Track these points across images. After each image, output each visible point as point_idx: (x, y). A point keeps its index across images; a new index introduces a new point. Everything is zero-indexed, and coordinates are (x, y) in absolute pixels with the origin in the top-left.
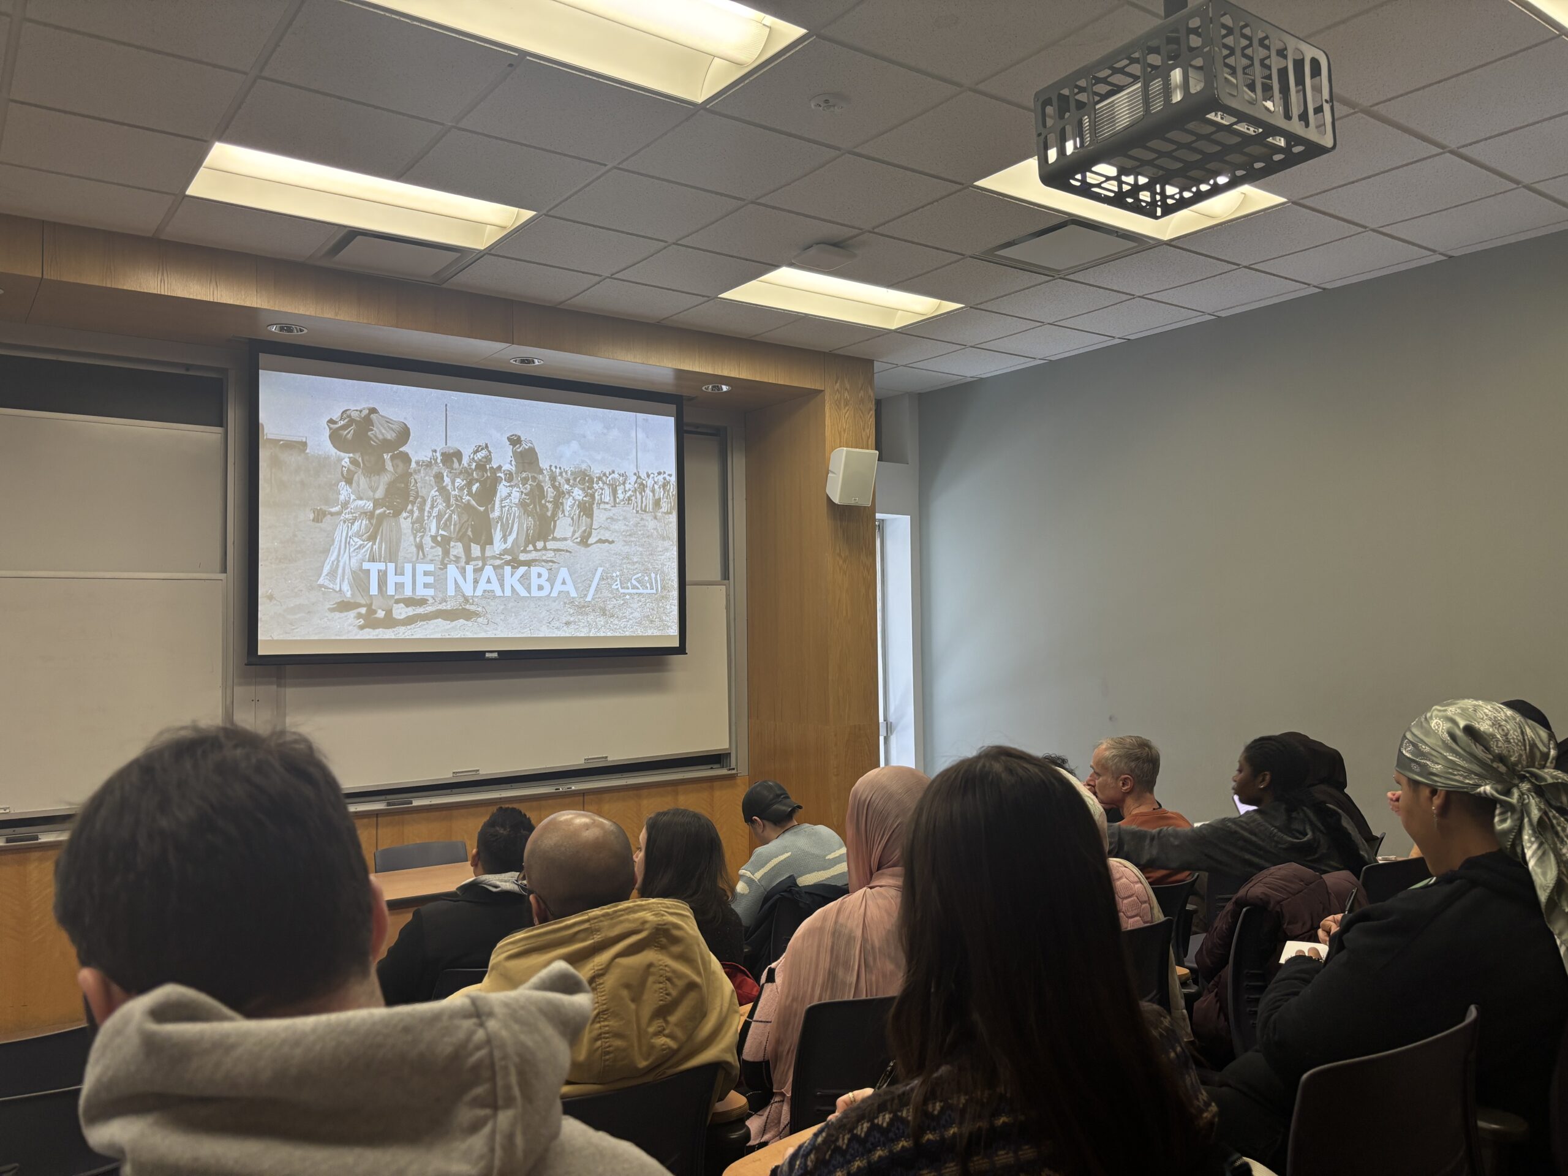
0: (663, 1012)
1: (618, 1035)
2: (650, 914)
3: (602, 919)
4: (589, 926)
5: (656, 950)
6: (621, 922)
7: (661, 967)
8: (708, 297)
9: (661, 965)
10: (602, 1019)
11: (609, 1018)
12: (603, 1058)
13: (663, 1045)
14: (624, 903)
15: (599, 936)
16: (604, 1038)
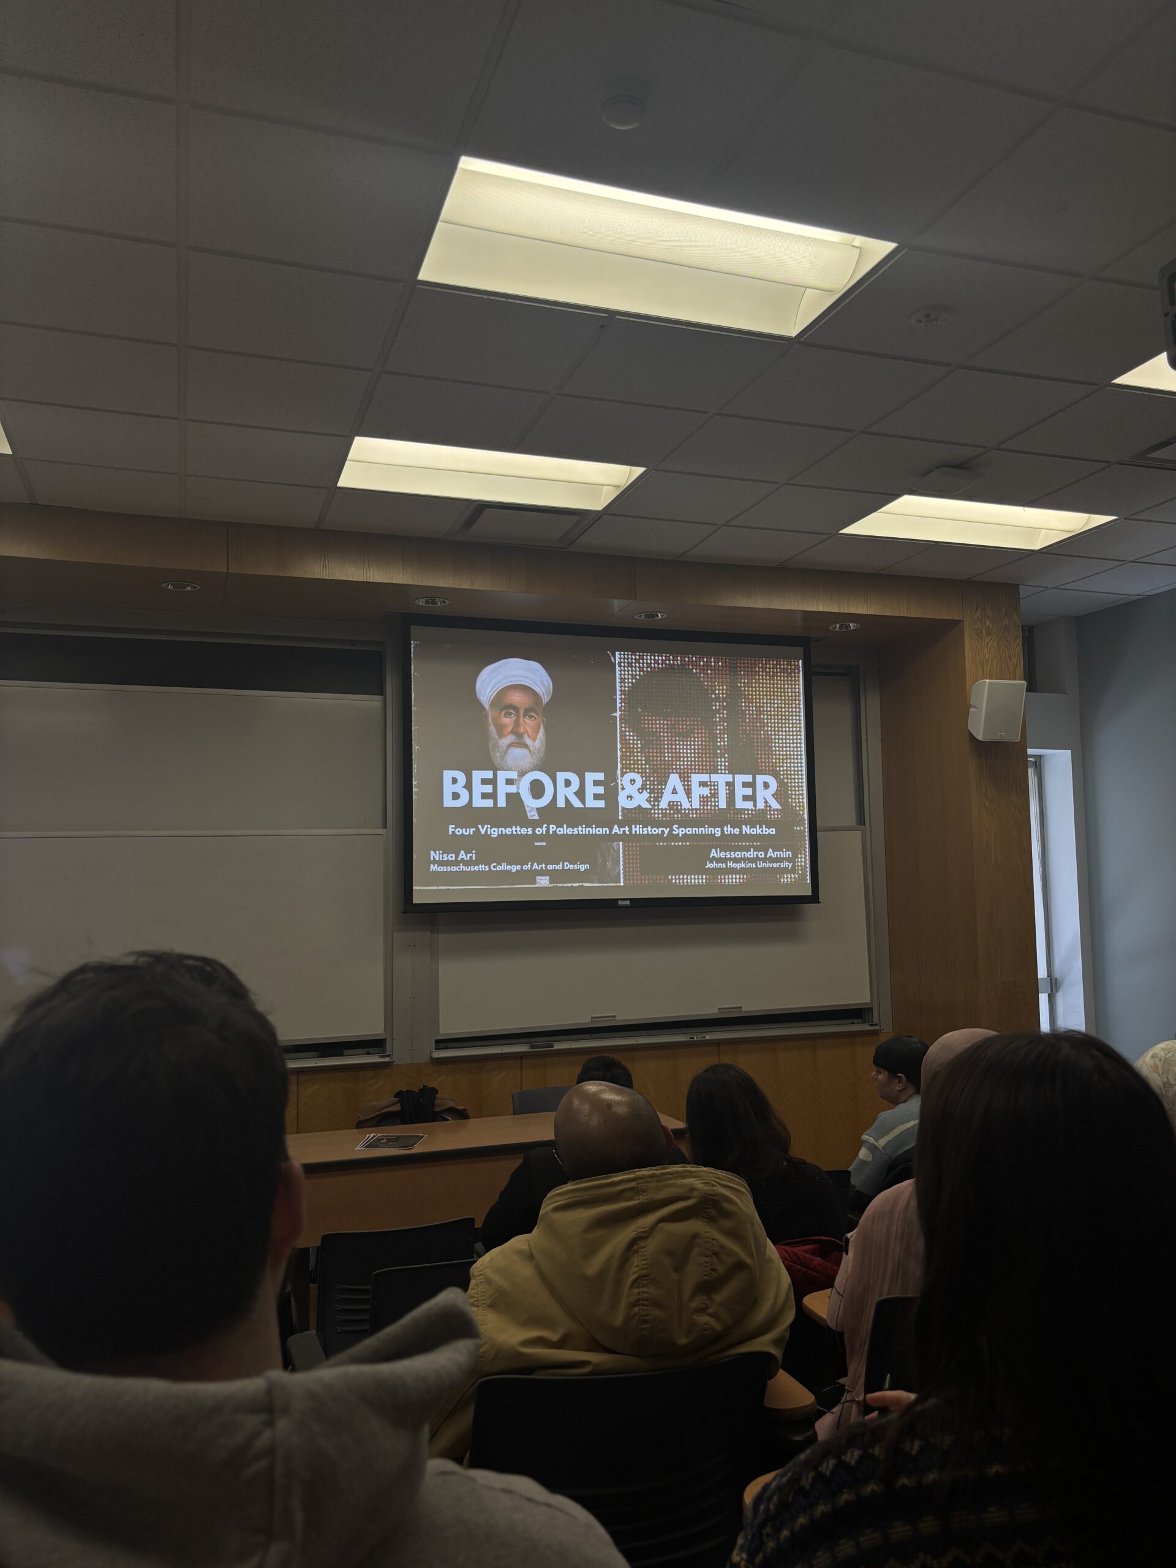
0: (707, 1288)
1: (656, 1304)
2: (699, 1182)
3: (649, 1179)
4: (636, 1186)
5: (704, 1221)
6: (668, 1186)
7: (708, 1240)
8: (829, 534)
9: (708, 1238)
10: (641, 1285)
11: (649, 1285)
12: (640, 1326)
13: (706, 1324)
14: (674, 1167)
15: (645, 1198)
16: (642, 1305)
